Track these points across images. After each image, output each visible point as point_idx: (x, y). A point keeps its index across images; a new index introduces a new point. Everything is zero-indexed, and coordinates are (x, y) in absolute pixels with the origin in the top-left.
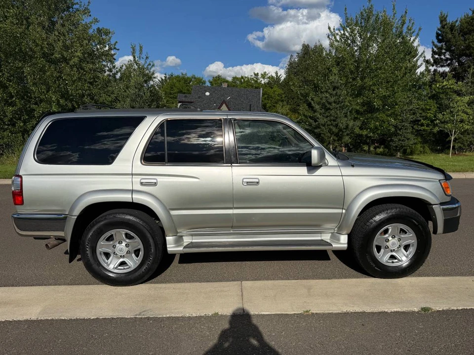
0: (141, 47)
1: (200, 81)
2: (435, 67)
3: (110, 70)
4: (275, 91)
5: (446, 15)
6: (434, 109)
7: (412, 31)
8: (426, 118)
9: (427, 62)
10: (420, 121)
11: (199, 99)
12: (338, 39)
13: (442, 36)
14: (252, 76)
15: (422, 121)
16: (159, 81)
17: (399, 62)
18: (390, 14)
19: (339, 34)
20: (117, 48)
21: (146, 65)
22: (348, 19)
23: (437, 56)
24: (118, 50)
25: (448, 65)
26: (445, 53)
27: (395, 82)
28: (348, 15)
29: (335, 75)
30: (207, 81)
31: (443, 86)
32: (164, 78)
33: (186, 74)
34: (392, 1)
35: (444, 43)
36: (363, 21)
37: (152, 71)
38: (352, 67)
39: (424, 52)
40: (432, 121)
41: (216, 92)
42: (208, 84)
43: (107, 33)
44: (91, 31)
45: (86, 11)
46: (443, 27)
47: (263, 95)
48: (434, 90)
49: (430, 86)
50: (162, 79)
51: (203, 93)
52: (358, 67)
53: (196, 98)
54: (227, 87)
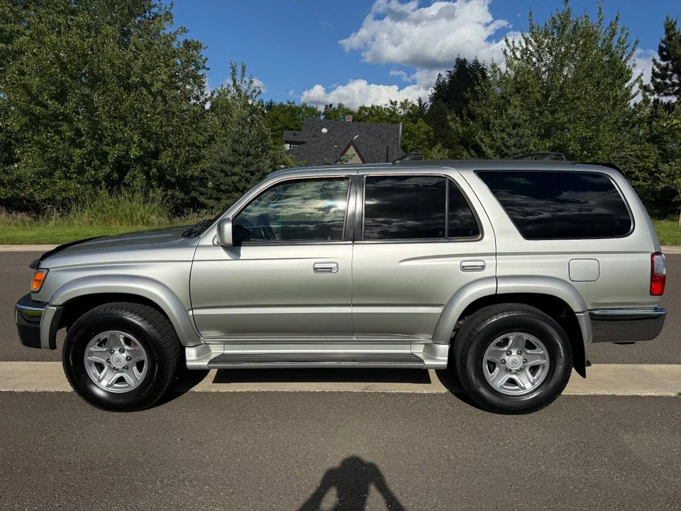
2: (656, 96)
3: (197, 98)
4: (420, 127)
5: (674, 21)
6: (654, 157)
7: (625, 45)
8: (643, 169)
9: (645, 88)
10: (634, 173)
11: (313, 138)
12: (519, 57)
13: (668, 52)
14: (386, 105)
15: (637, 173)
17: (605, 89)
18: (594, 20)
19: (520, 48)
20: (207, 67)
22: (533, 28)
23: (659, 80)
24: (208, 69)
25: (675, 93)
26: (672, 75)
27: (600, 117)
28: (534, 23)
29: (516, 107)
31: (672, 126)
34: (598, 2)
35: (670, 62)
36: (555, 31)
38: (538, 95)
39: (642, 75)
40: (651, 174)
41: (336, 127)
43: (197, 47)
44: (175, 45)
45: (168, 16)
46: (669, 38)
47: (403, 132)
48: (655, 129)
49: (650, 123)
52: (546, 96)
53: (309, 137)
54: (353, 121)
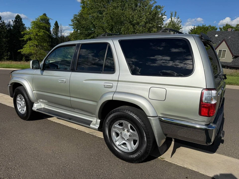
0: (176, 13)
1: (214, 29)
16: (190, 30)
21: (177, 22)
30: (218, 28)
32: (193, 28)
33: (205, 25)
37: (180, 25)
42: (218, 30)
50: (192, 29)
51: (214, 35)
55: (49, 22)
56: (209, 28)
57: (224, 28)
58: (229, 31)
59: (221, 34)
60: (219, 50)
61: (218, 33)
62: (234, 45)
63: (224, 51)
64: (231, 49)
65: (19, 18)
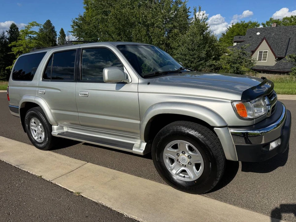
0: (200, 8)
1: (255, 25)
11: (250, 39)
16: (228, 29)
21: (203, 20)
30: (261, 23)
32: (231, 27)
33: (244, 21)
37: (206, 23)
41: (266, 31)
42: (261, 26)
51: (254, 33)
53: (247, 38)
54: (277, 26)
55: (54, 31)
56: (249, 24)
57: (267, 23)
58: (273, 27)
59: (264, 31)
60: (260, 52)
61: (260, 30)
62: (276, 44)
63: (265, 52)
64: (273, 49)
65: (15, 27)
